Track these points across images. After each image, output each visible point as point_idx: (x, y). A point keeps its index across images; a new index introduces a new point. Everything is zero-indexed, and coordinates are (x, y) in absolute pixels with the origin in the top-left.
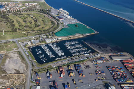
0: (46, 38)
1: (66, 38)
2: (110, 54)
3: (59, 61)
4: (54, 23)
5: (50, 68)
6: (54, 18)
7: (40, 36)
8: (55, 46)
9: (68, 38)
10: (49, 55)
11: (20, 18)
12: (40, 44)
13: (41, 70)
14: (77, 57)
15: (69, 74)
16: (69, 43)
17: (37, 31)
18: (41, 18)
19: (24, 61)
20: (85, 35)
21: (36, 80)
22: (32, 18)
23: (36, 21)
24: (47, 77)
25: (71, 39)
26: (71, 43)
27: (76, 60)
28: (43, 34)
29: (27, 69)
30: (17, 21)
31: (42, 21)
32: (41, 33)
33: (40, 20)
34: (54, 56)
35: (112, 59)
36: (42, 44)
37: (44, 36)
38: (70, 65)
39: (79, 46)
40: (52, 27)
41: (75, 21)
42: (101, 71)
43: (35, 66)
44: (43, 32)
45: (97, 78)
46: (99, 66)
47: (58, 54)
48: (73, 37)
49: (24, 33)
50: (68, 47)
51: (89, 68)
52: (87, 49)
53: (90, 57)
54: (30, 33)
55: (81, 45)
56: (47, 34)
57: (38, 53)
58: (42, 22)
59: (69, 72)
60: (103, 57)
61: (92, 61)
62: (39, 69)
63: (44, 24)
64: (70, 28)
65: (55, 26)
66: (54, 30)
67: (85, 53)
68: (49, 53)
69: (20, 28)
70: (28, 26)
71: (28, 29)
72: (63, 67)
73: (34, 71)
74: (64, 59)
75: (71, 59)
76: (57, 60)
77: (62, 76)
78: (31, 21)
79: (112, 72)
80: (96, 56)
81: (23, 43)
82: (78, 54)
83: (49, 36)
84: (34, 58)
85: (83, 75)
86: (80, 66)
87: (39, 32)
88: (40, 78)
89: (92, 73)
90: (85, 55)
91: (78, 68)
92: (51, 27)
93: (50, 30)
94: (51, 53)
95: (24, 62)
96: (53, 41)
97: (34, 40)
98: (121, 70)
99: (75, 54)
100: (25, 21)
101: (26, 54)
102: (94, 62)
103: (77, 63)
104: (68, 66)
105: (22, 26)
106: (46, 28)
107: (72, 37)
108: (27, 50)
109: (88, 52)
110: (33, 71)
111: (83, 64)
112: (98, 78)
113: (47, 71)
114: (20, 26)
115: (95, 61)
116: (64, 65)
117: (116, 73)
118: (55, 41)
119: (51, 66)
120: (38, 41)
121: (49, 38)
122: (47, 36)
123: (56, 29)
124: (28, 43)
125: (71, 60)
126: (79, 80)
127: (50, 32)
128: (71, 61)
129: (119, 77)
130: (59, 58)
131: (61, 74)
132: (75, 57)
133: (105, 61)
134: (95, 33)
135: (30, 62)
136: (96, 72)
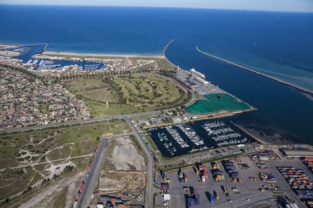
0: (173, 115)
1: (205, 117)
2: (281, 147)
3: (196, 154)
4: (183, 92)
5: (183, 165)
6: (183, 84)
7: (162, 112)
8: (188, 129)
9: (208, 117)
11: (131, 82)
12: (164, 124)
13: (168, 168)
14: (225, 149)
15: (215, 177)
16: (209, 125)
17: (158, 103)
18: (162, 83)
19: (141, 151)
20: (235, 113)
21: (162, 184)
22: (149, 83)
23: (155, 87)
24: (180, 179)
25: (213, 118)
26: (213, 125)
27: (224, 154)
28: (167, 108)
29: (146, 164)
30: (126, 88)
31: (165, 88)
32: (164, 107)
33: (161, 86)
35: (284, 154)
36: (166, 125)
37: (169, 112)
38: (216, 162)
39: (226, 130)
40: (180, 99)
41: (216, 90)
42: (268, 175)
43: (159, 161)
44: (167, 106)
45: (263, 186)
46: (264, 166)
49: (138, 107)
50: (208, 132)
51: (248, 169)
52: (240, 136)
53: (248, 150)
54: (146, 106)
55: (230, 129)
56: (174, 109)
57: (162, 140)
59: (215, 173)
60: (269, 151)
61: (251, 158)
62: (165, 166)
63: (168, 93)
65: (186, 97)
66: (185, 104)
67: (239, 142)
68: (180, 140)
69: (132, 98)
70: (143, 95)
71: (143, 100)
72: (203, 164)
73: (157, 169)
74: (203, 150)
75: (216, 151)
77: (204, 180)
78: (147, 88)
79: (289, 178)
80: (257, 148)
81: (137, 122)
82: (226, 143)
83: (178, 113)
84: (156, 147)
85: (238, 180)
87: (161, 105)
88: (169, 181)
89: (253, 178)
90: (239, 146)
92: (178, 98)
93: (178, 103)
94: (182, 140)
95: (142, 153)
96: (184, 121)
97: (155, 117)
98: (304, 175)
100: (138, 88)
101: (143, 140)
102: (254, 159)
103: (227, 159)
104: (213, 164)
105: (135, 95)
106: (172, 100)
107: (215, 115)
108: (144, 133)
111: (237, 161)
112: (265, 187)
113: (178, 169)
114: (131, 95)
115: (256, 156)
116: (206, 161)
117: (296, 180)
118: (188, 121)
119: (184, 162)
120: (160, 119)
121: (178, 115)
122: (174, 112)
124: (145, 122)
125: (215, 153)
126: (232, 188)
127: (178, 105)
128: (216, 155)
129: (302, 187)
131: (203, 177)
132: (221, 149)
133: (273, 158)
134: (250, 109)
135: (150, 153)
136: (259, 175)
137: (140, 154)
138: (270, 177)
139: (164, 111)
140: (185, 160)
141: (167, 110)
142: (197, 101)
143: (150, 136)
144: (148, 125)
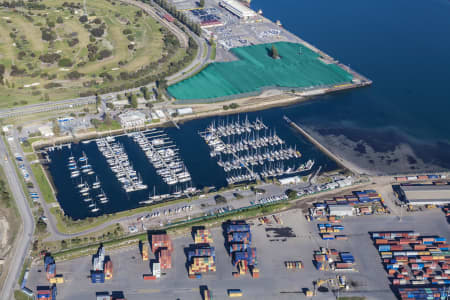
0: (126, 106)
2: (401, 179)
4: (176, 43)
5: (115, 237)
6: (180, 19)
7: (98, 100)
8: (156, 142)
9: (225, 108)
10: (123, 180)
11: (31, 20)
12: (94, 133)
13: (70, 246)
14: (245, 191)
15: (189, 263)
16: (221, 129)
17: (94, 76)
18: (122, 19)
19: (8, 206)
20: (304, 94)
21: (39, 288)
22: (83, 19)
23: (97, 33)
24: (95, 275)
25: (237, 110)
26: (229, 130)
27: (237, 204)
28: (117, 89)
29: (11, 241)
30: (12, 36)
31: (125, 32)
32: (110, 85)
33: (117, 28)
34: (145, 187)
35: (403, 198)
36: (100, 133)
37: (119, 98)
38: (206, 225)
39: (264, 141)
40: (160, 61)
41: (273, 33)
42: (340, 254)
43: (49, 228)
44: (118, 83)
45: (315, 283)
46: (337, 231)
47: (161, 177)
48: (246, 103)
49: (34, 88)
50: (212, 149)
51: (289, 239)
52: (297, 155)
53: (306, 191)
54: (57, 85)
55: (277, 140)
56: (136, 90)
57: (75, 174)
58: (122, 37)
59: (192, 252)
60: (365, 192)
61: (307, 211)
62: (63, 242)
63: (130, 47)
64: (243, 63)
65: (179, 55)
66: (170, 74)
67: (289, 171)
69: (22, 65)
70: (58, 56)
71: (54, 68)
72: (169, 233)
73: (39, 250)
74: (183, 197)
75: (217, 197)
76: (155, 203)
77: (157, 271)
78: (75, 34)
80: (333, 186)
81: (20, 129)
82: (254, 175)
83: (141, 101)
84: (54, 192)
85: (251, 268)
86: (245, 229)
87: (100, 81)
88: (60, 281)
89: (295, 263)
90: (285, 181)
91: (238, 240)
92: (156, 59)
93: (150, 74)
94: (131, 172)
95: (7, 211)
96: (154, 121)
97: (72, 115)
98: (437, 250)
99: (239, 178)
100: (47, 36)
101: (20, 177)
102: (315, 214)
103: (240, 217)
104: (194, 231)
105: (33, 55)
106: (134, 66)
107: (244, 104)
108: (29, 159)
109: (302, 167)
110: (35, 248)
111: (265, 220)
112: (320, 284)
113: (95, 249)
114: (21, 55)
115: (322, 208)
116: (180, 225)
117: (410, 265)
118: (164, 121)
119: (119, 229)
120: (85, 120)
121: (139, 107)
122: (130, 98)
123: (177, 71)
124: (41, 129)
126: (229, 291)
127: (149, 80)
128: (213, 207)
129: (421, 280)
130: (164, 196)
131: (154, 265)
132: (234, 190)
133: (370, 210)
134: (352, 82)
135: (32, 210)
136: (314, 256)
138: (343, 259)
139: (103, 97)
140: (122, 224)
141: (113, 95)
142: (209, 65)
143: (45, 165)
144: (47, 135)
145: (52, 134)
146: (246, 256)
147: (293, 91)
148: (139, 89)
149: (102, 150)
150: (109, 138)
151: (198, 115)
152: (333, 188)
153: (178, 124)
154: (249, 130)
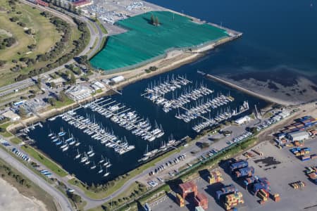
1: (139, 73)
3: (160, 162)
4: (64, 24)
5: (143, 193)
6: (54, 4)
8: (115, 108)
9: (147, 71)
12: (54, 110)
14: (215, 134)
16: (157, 89)
19: (28, 186)
20: (199, 51)
25: (157, 72)
26: (165, 88)
34: (132, 147)
36: (59, 109)
39: (196, 94)
46: (308, 152)
48: (161, 65)
50: (162, 106)
51: (278, 166)
52: (231, 99)
55: (206, 91)
56: (62, 68)
57: (65, 148)
58: (13, 25)
59: (219, 193)
60: (303, 119)
61: (273, 141)
63: (27, 32)
67: (234, 113)
68: (108, 139)
75: (198, 144)
76: (151, 159)
80: (277, 118)
82: (211, 121)
84: (60, 167)
86: (244, 165)
87: (24, 64)
89: (298, 183)
90: (241, 121)
91: (244, 174)
92: (58, 39)
95: (31, 190)
96: (98, 91)
99: (202, 126)
101: (20, 160)
102: (281, 143)
103: (228, 156)
107: (159, 65)
109: (242, 108)
111: (250, 155)
115: (283, 136)
118: (105, 90)
119: (140, 185)
122: (64, 76)
123: (84, 47)
124: (6, 115)
125: (198, 148)
128: (202, 153)
130: (154, 151)
131: (198, 208)
132: (207, 136)
134: (229, 36)
135: (53, 185)
136: (307, 174)
137: (29, 195)
140: (142, 180)
141: (45, 75)
142: (108, 39)
143: (32, 145)
144: (15, 119)
145: (19, 117)
146: (263, 185)
147: (190, 50)
148: (63, 67)
149: (71, 123)
150: (70, 112)
151: (130, 81)
152: (278, 120)
153: (119, 91)
154: (179, 86)
